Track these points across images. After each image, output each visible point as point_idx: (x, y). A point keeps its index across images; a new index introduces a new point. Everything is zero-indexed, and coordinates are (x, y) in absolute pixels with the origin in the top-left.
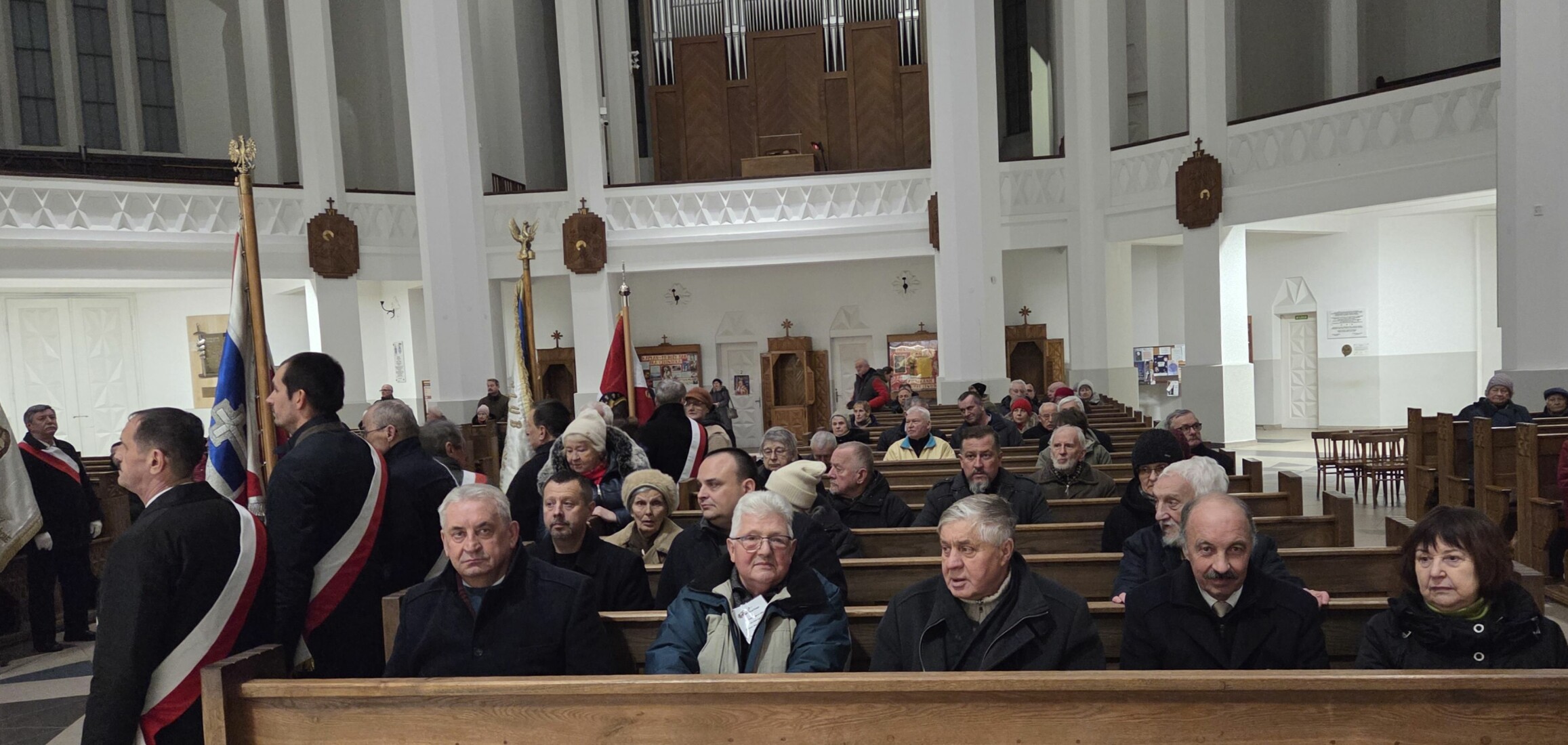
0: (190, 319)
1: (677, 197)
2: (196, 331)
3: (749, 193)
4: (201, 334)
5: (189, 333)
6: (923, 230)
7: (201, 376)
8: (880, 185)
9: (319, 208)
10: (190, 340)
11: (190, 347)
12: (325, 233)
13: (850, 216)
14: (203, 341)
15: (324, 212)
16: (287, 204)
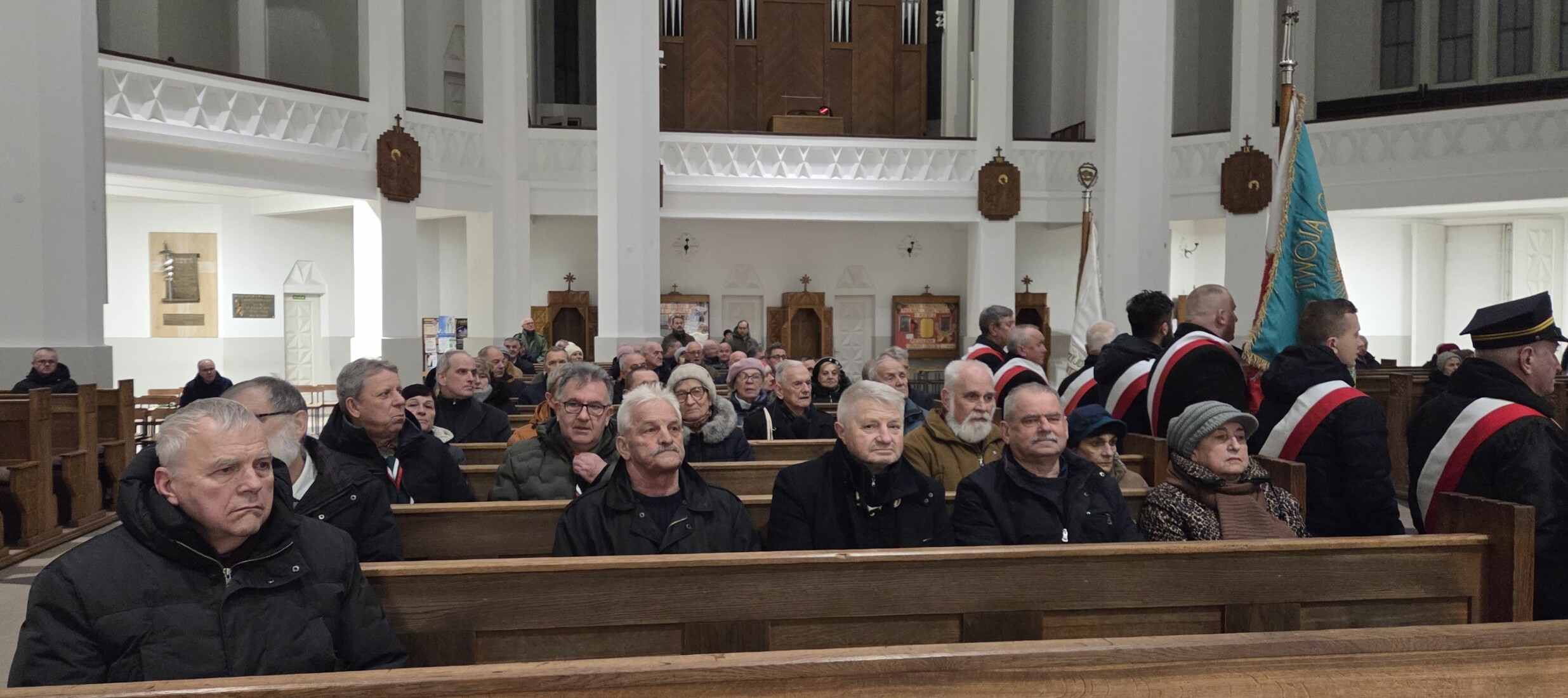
0: (154, 236)
1: (732, 147)
2: (162, 249)
3: (803, 149)
4: (166, 252)
5: (151, 251)
6: (971, 198)
7: (165, 301)
8: (929, 152)
9: (387, 125)
10: (152, 259)
11: (151, 268)
12: (393, 152)
13: (899, 180)
14: (170, 261)
15: (392, 129)
16: (353, 116)
